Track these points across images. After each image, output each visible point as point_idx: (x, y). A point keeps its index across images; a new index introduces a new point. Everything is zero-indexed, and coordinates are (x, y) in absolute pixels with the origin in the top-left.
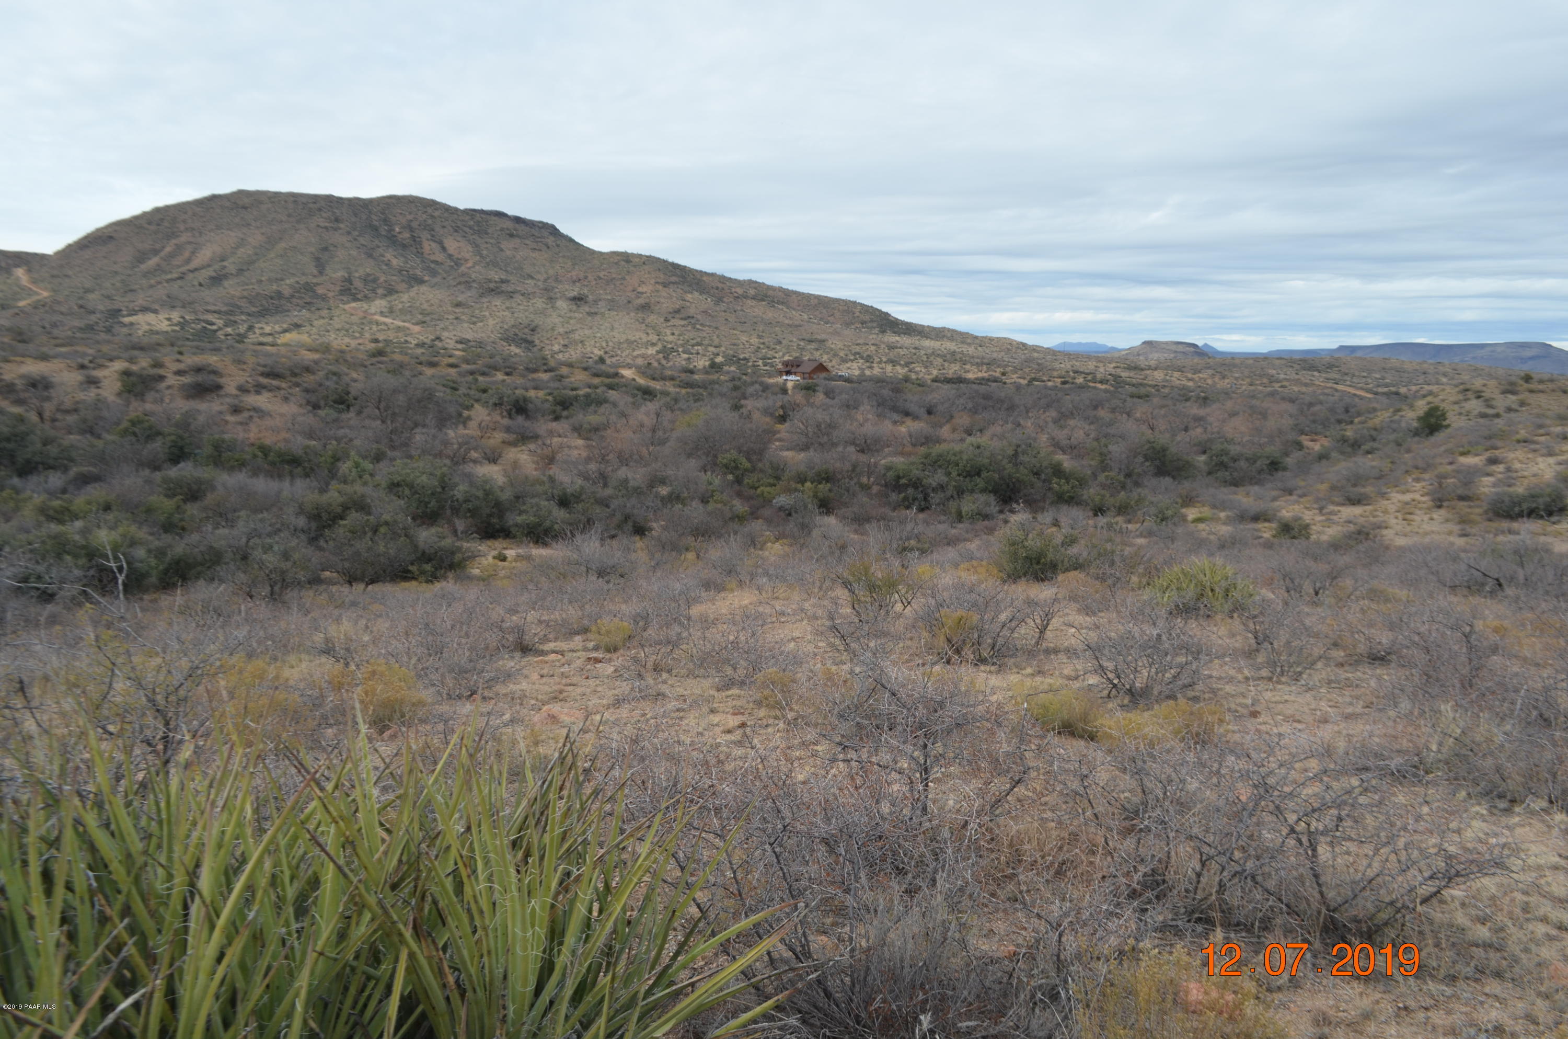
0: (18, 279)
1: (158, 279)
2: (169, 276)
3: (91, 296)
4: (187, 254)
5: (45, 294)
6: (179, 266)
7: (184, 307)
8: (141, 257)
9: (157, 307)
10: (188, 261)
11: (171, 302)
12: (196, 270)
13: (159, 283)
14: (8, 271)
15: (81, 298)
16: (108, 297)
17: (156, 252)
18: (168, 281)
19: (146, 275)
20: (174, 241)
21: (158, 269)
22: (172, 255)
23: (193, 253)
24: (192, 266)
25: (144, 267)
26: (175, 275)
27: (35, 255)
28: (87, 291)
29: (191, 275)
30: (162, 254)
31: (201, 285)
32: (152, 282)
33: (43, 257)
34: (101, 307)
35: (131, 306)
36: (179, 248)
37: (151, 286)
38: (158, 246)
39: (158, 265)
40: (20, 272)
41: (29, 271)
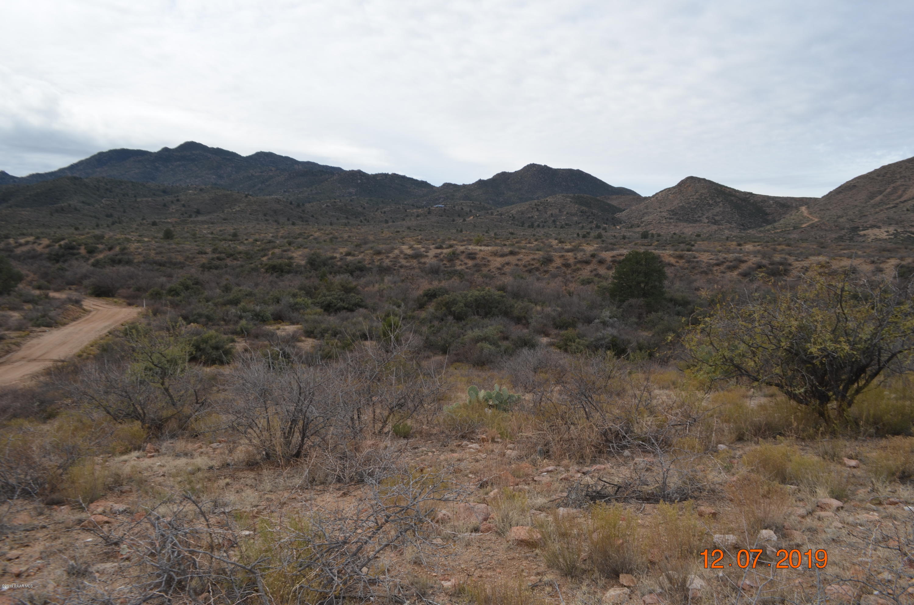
0: (802, 212)
1: (881, 208)
2: (888, 206)
3: (841, 220)
4: (900, 192)
5: (816, 220)
6: (894, 200)
7: (897, 224)
8: (872, 196)
9: (880, 224)
10: (900, 197)
11: (889, 222)
12: (905, 201)
13: (881, 210)
14: (797, 208)
15: (835, 221)
16: (852, 220)
17: (880, 192)
18: (887, 209)
19: (873, 206)
20: (892, 185)
21: (882, 202)
22: (890, 194)
23: (904, 191)
24: (902, 199)
25: (872, 201)
26: (892, 205)
27: (810, 199)
28: (839, 217)
29: (902, 205)
30: (884, 193)
31: (908, 210)
32: (877, 210)
33: (815, 199)
34: (848, 226)
35: (865, 224)
36: (895, 189)
37: (877, 213)
38: (882, 189)
39: (881, 200)
40: (803, 209)
41: (808, 208)
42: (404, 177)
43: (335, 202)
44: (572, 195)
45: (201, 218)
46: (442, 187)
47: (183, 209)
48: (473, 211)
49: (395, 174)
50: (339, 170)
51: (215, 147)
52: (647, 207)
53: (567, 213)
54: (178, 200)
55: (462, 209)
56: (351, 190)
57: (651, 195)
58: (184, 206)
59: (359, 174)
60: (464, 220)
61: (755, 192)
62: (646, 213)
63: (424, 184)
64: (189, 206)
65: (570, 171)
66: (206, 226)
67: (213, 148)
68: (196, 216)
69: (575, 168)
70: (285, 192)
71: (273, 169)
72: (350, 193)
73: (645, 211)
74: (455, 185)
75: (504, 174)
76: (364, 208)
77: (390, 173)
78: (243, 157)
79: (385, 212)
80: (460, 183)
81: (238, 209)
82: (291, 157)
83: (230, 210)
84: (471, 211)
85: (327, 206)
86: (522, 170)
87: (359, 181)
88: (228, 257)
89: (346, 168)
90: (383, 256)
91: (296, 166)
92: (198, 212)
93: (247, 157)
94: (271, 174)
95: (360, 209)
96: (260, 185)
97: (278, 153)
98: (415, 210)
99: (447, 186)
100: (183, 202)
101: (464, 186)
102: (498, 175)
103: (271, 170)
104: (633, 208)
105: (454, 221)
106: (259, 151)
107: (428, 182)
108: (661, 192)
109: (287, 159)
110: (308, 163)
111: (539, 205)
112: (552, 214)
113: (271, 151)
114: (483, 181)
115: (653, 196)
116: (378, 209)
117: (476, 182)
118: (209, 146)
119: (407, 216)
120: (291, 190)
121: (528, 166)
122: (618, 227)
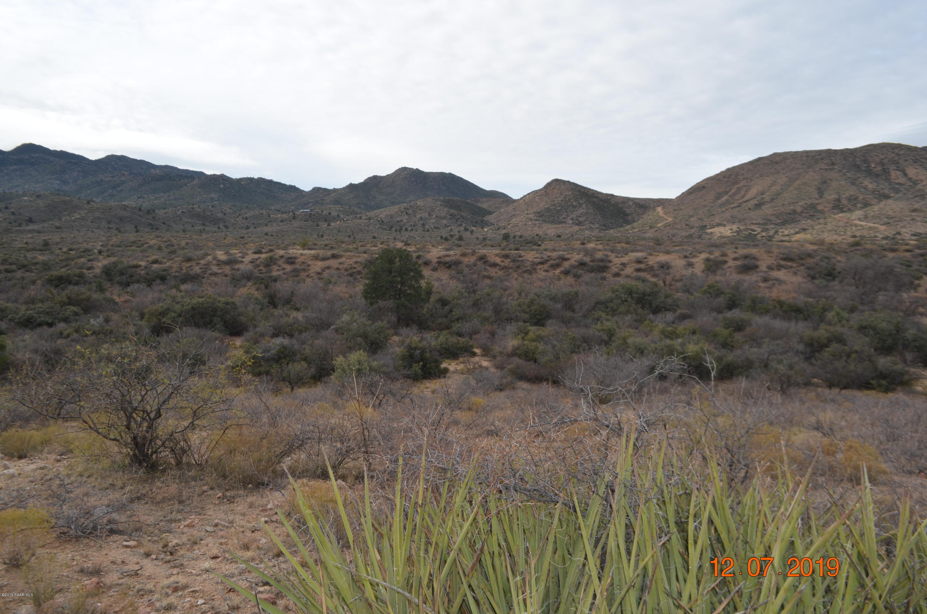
0: (658, 212)
1: (727, 207)
2: (733, 206)
3: (692, 219)
4: (743, 193)
5: (670, 219)
6: (738, 200)
7: (739, 222)
8: (719, 197)
9: (725, 223)
10: (743, 196)
11: (733, 220)
12: (747, 201)
13: (727, 210)
14: (654, 209)
15: (687, 221)
16: (701, 219)
17: (726, 193)
18: (732, 208)
19: (720, 206)
20: (736, 186)
21: (727, 202)
22: (735, 194)
23: (746, 191)
24: (745, 199)
25: (719, 202)
26: (736, 205)
27: (667, 200)
28: (690, 216)
29: (745, 204)
30: (730, 193)
31: (749, 209)
32: (724, 209)
33: (669, 201)
34: (697, 225)
35: (712, 223)
36: (739, 189)
37: (723, 212)
38: (728, 189)
39: (727, 200)
40: (659, 209)
41: (664, 208)
42: (271, 182)
43: (193, 208)
44: (442, 198)
45: (31, 227)
46: (311, 191)
47: (12, 217)
48: (342, 216)
49: (261, 178)
50: (200, 175)
51: (58, 149)
52: (514, 209)
53: (437, 217)
54: (6, 208)
55: (330, 213)
56: (213, 195)
57: (519, 198)
58: (13, 214)
59: (223, 178)
60: (329, 225)
61: (616, 193)
62: (514, 215)
63: (292, 189)
64: (20, 214)
65: (442, 174)
66: (30, 235)
67: (56, 151)
68: (27, 225)
69: (447, 172)
70: (138, 197)
71: (126, 173)
72: (212, 199)
73: (513, 213)
74: (325, 190)
75: (375, 177)
76: (225, 214)
77: (256, 177)
78: (92, 161)
79: (246, 218)
80: (330, 187)
81: (77, 217)
82: (147, 160)
83: (68, 218)
84: (338, 216)
85: (183, 212)
86: (393, 173)
87: (222, 186)
88: (19, 269)
89: (208, 172)
90: (193, 263)
91: (153, 171)
92: (30, 221)
93: (96, 161)
94: (124, 179)
95: (220, 215)
96: (111, 191)
97: (131, 156)
98: (279, 215)
99: (317, 190)
100: (13, 210)
101: (335, 190)
102: (370, 179)
103: (124, 175)
104: (502, 210)
105: (318, 225)
106: (110, 154)
107: (297, 186)
108: (529, 194)
109: (142, 162)
110: (167, 167)
111: (408, 209)
112: (421, 218)
113: (124, 154)
114: (354, 185)
115: (521, 199)
116: (240, 215)
117: (347, 186)
118: (52, 148)
119: (270, 221)
120: (146, 196)
121: (399, 169)
122: (486, 230)
